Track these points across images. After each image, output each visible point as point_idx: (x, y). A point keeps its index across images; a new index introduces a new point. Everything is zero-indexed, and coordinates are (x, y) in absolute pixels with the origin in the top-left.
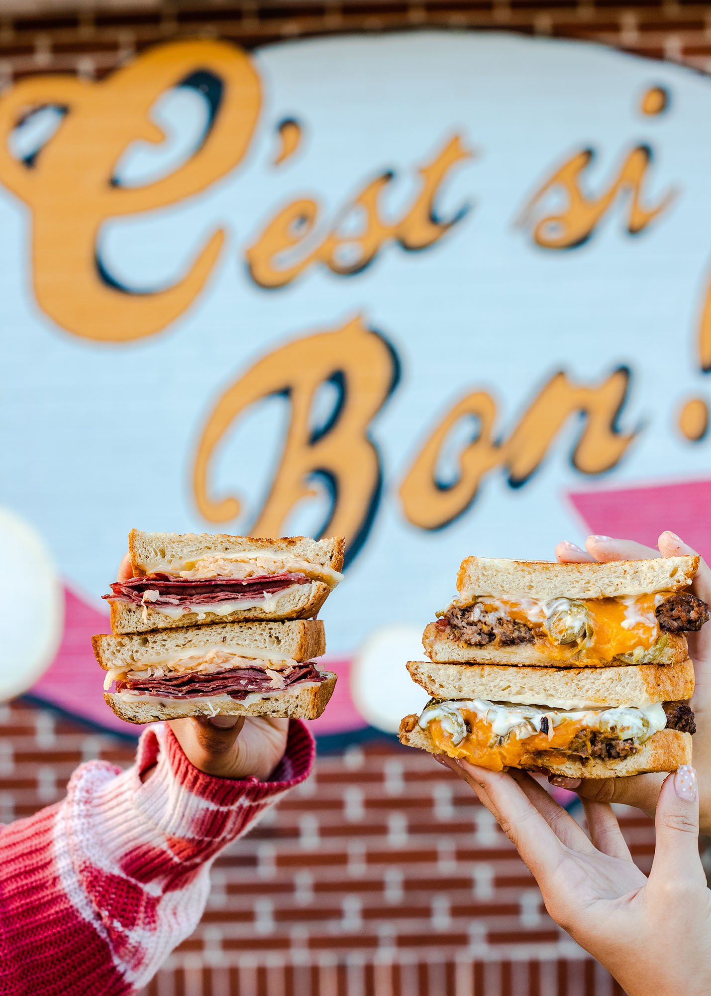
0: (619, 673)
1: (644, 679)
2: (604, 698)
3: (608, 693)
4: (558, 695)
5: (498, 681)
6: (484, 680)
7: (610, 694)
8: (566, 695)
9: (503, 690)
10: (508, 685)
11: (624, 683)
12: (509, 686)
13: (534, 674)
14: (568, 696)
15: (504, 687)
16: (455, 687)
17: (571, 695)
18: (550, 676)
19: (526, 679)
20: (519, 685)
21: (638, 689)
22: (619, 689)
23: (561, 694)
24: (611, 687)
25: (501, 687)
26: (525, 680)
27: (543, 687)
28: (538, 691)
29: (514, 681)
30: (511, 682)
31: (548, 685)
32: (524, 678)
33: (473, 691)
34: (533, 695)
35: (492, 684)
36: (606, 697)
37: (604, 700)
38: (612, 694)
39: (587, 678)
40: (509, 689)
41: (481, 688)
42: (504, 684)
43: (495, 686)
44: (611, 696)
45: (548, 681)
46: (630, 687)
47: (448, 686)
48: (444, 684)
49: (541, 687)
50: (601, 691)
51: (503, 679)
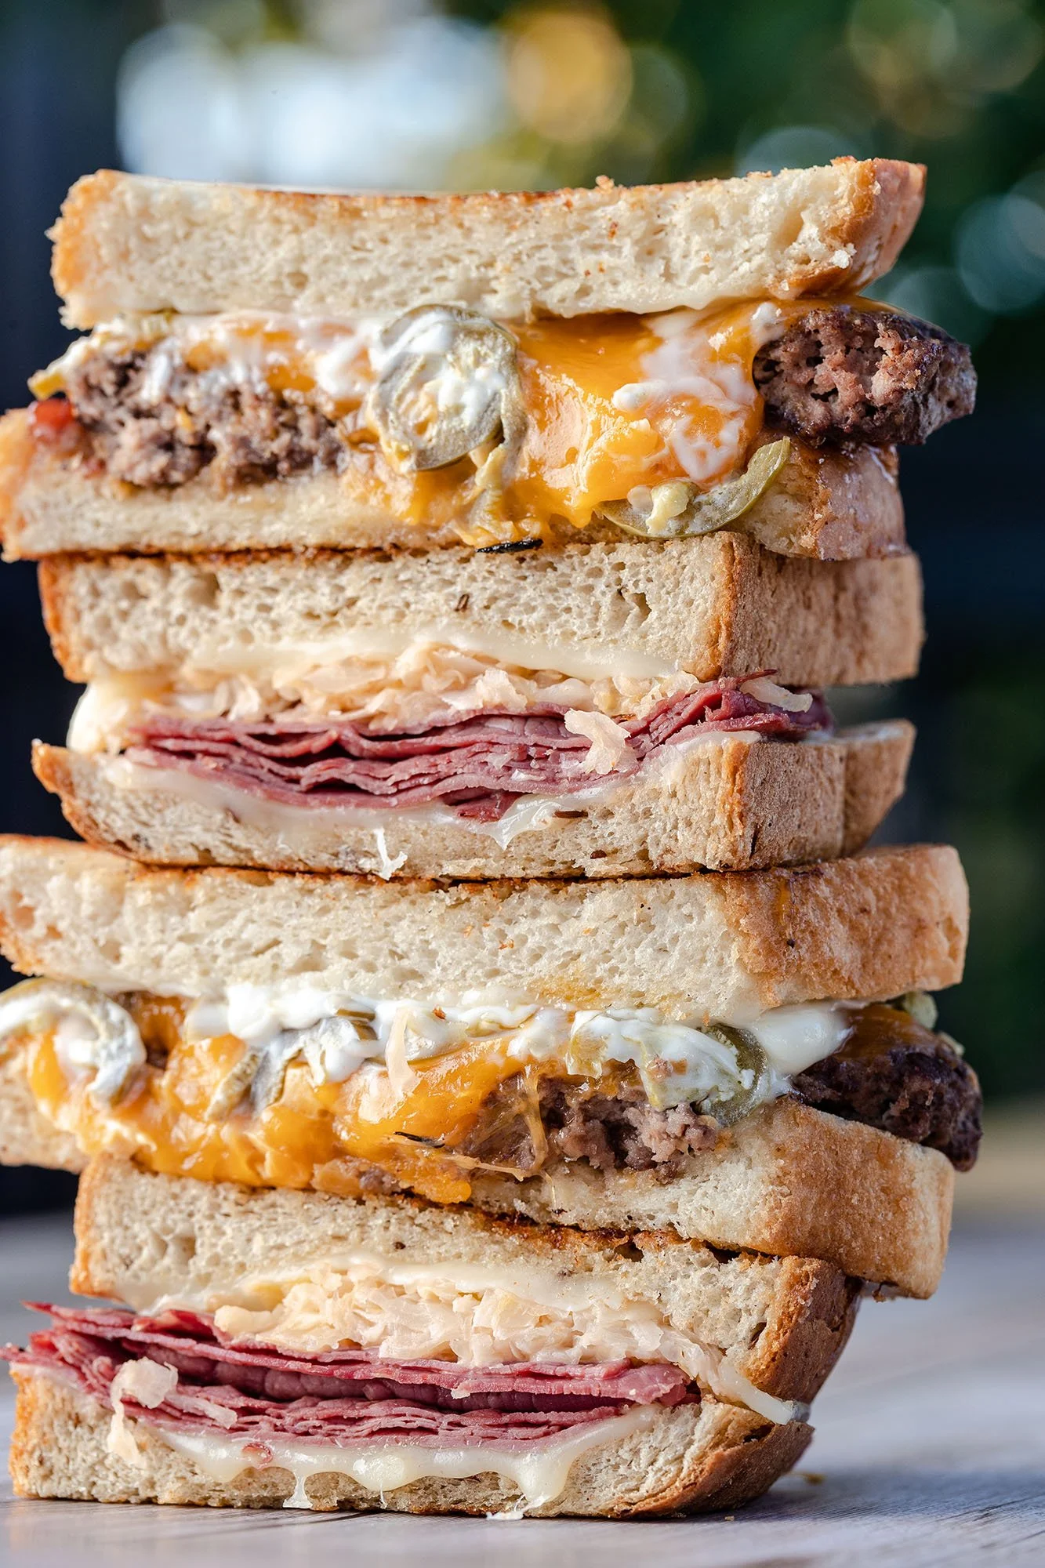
0: (641, 899)
1: (729, 924)
2: (591, 985)
3: (607, 966)
4: (437, 972)
5: (237, 922)
6: (194, 920)
7: (613, 971)
8: (464, 973)
9: (257, 954)
10: (272, 936)
11: (663, 934)
12: (276, 942)
13: (360, 899)
14: (469, 975)
15: (258, 944)
16: (96, 941)
17: (480, 973)
18: (413, 903)
19: (331, 916)
20: (305, 935)
21: (712, 957)
22: (643, 954)
23: (444, 969)
24: (616, 946)
25: (248, 946)
26: (326, 921)
27: (385, 946)
28: (371, 958)
29: (294, 922)
30: (279, 926)
31: (403, 934)
32: (325, 910)
33: (157, 962)
34: (352, 974)
35: (220, 934)
36: (599, 981)
37: (592, 991)
38: (621, 974)
39: (535, 913)
40: (275, 950)
41: (181, 949)
42: (257, 935)
43: (228, 943)
44: (617, 980)
45: (405, 923)
46: (683, 953)
47: (73, 935)
48: (62, 926)
49: (378, 944)
50: (583, 958)
51: (255, 917)
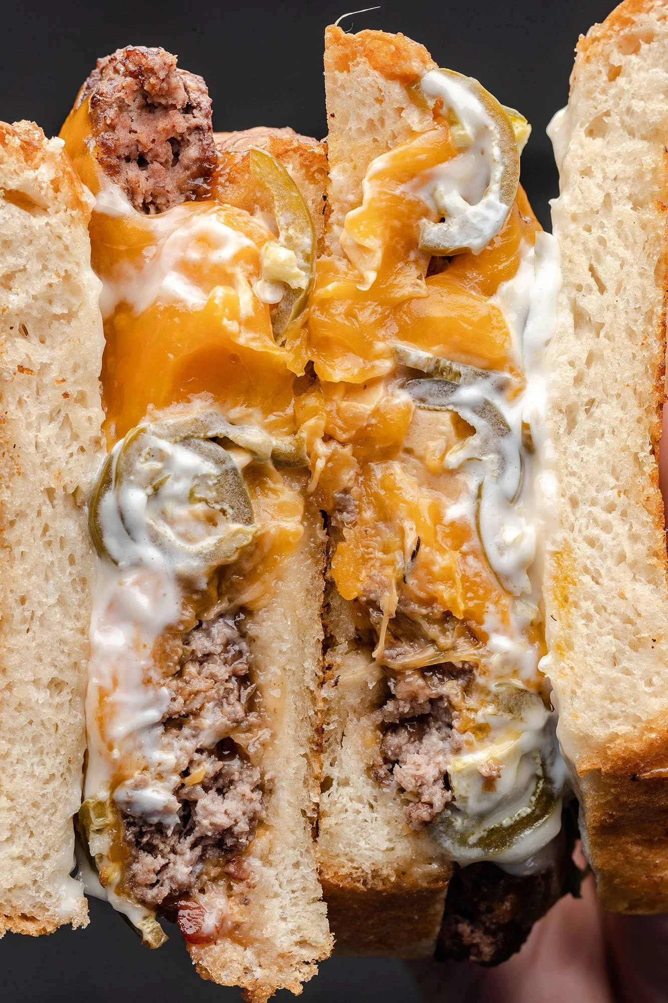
0: (661, 637)
1: (649, 722)
2: (571, 599)
3: (592, 611)
4: (574, 447)
5: (621, 251)
6: (624, 209)
7: (588, 617)
8: (573, 474)
9: (591, 269)
10: (608, 285)
11: (630, 660)
12: (602, 289)
13: (643, 369)
14: (573, 480)
15: (600, 270)
16: (607, 114)
17: (574, 490)
18: (639, 421)
19: (627, 342)
20: (608, 317)
21: (616, 709)
22: (608, 643)
23: (576, 455)
24: (612, 618)
25: (599, 259)
26: (622, 338)
27: (597, 395)
28: (587, 381)
29: (621, 306)
30: (617, 292)
31: (609, 412)
32: (631, 334)
33: (586, 172)
34: (571, 364)
35: (610, 234)
36: (576, 605)
37: (566, 600)
38: (587, 625)
39: (634, 538)
40: (595, 287)
41: (597, 198)
42: (608, 269)
43: (602, 241)
44: (580, 623)
45: (620, 414)
46: (615, 681)
47: (613, 91)
48: (621, 81)
49: (600, 388)
50: (596, 588)
51: (626, 268)
